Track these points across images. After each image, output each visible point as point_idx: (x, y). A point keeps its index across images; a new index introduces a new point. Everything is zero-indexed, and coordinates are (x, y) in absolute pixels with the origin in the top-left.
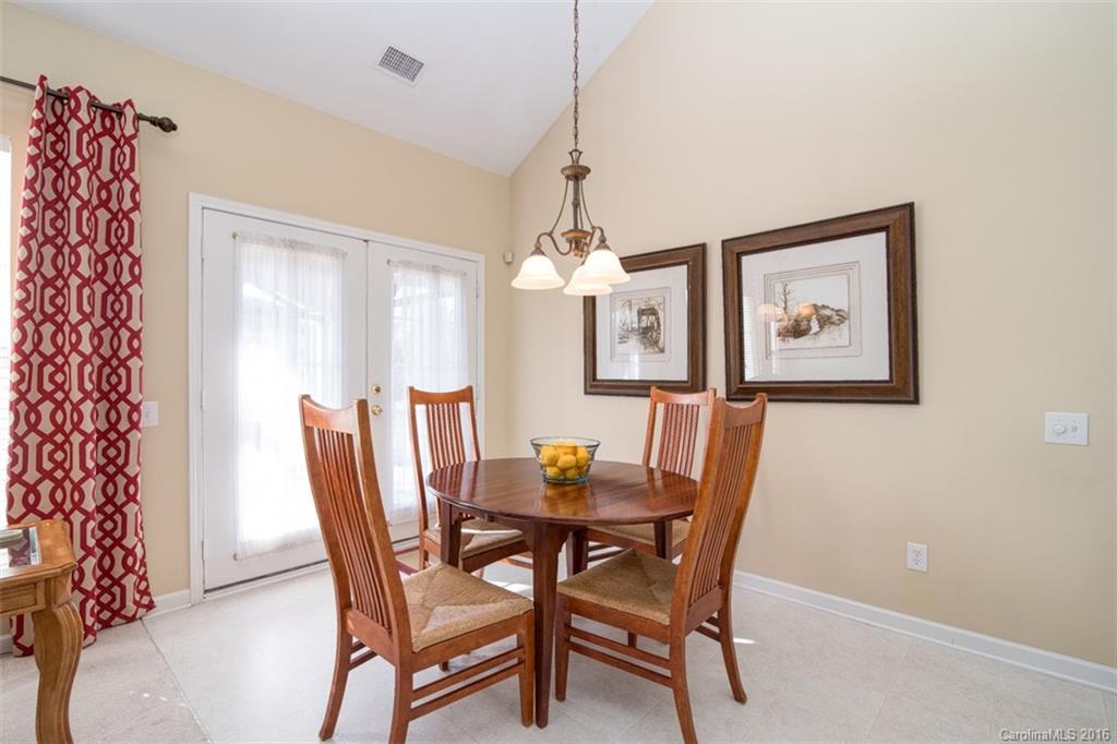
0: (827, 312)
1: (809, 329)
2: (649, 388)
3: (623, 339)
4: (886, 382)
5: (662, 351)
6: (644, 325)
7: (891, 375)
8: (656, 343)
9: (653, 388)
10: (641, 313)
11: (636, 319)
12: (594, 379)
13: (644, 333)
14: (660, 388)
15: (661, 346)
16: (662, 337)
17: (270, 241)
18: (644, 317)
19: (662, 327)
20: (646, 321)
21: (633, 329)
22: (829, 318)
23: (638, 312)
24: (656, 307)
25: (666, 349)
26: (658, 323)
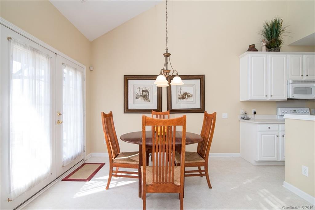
0: (189, 94)
1: (186, 97)
2: (151, 111)
3: (137, 98)
4: (200, 109)
5: (149, 101)
6: (144, 94)
7: (201, 107)
8: (148, 99)
9: (152, 111)
10: (143, 91)
11: (141, 92)
12: (128, 109)
13: (144, 96)
14: (154, 111)
15: (149, 100)
16: (149, 97)
17: (25, 46)
18: (144, 92)
19: (150, 95)
20: (144, 93)
21: (140, 95)
22: (189, 95)
23: (142, 91)
24: (148, 90)
25: (151, 101)
26: (148, 94)
